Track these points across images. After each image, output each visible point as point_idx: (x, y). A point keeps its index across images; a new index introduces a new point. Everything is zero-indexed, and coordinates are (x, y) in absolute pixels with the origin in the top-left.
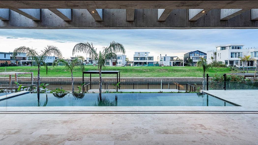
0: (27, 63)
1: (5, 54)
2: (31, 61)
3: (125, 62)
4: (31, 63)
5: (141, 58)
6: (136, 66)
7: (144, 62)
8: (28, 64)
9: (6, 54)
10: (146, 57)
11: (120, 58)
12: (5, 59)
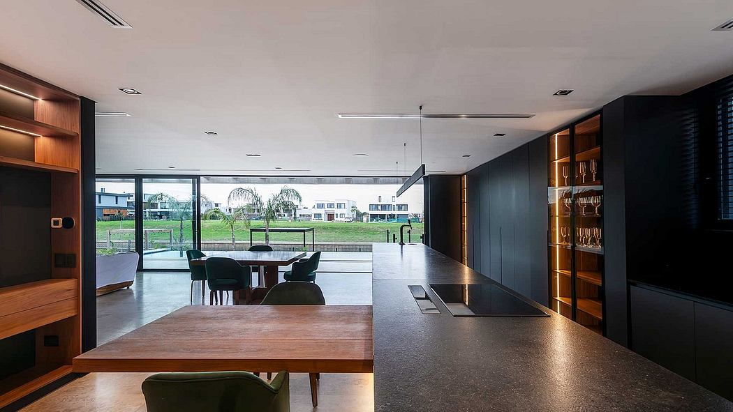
0: (159, 214)
1: (117, 196)
2: (167, 210)
3: (351, 215)
4: (167, 213)
5: (384, 207)
6: (373, 222)
7: (390, 215)
8: (161, 217)
9: (119, 198)
10: (393, 204)
11: (343, 206)
12: (117, 205)
